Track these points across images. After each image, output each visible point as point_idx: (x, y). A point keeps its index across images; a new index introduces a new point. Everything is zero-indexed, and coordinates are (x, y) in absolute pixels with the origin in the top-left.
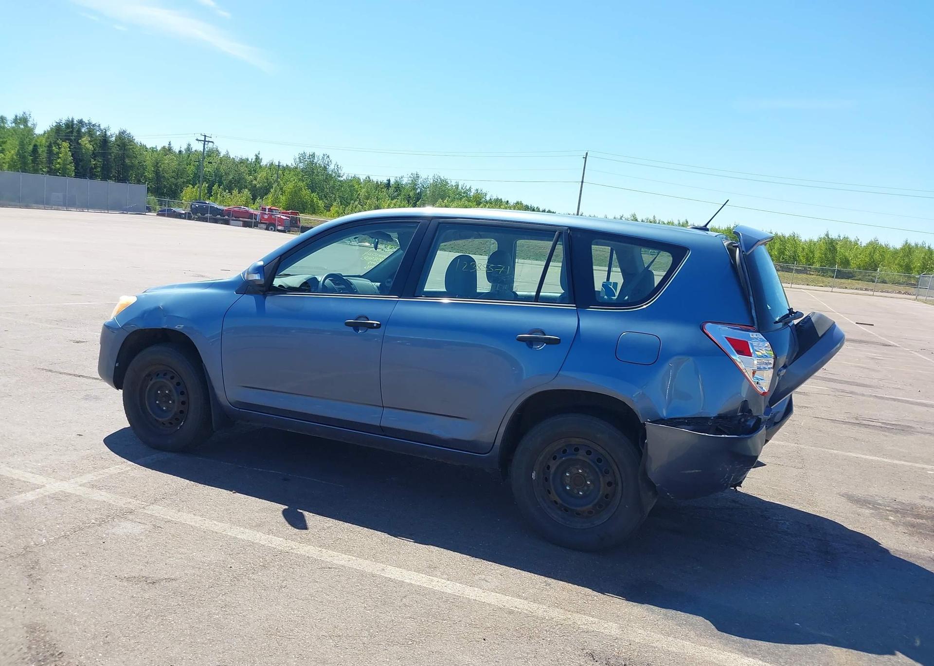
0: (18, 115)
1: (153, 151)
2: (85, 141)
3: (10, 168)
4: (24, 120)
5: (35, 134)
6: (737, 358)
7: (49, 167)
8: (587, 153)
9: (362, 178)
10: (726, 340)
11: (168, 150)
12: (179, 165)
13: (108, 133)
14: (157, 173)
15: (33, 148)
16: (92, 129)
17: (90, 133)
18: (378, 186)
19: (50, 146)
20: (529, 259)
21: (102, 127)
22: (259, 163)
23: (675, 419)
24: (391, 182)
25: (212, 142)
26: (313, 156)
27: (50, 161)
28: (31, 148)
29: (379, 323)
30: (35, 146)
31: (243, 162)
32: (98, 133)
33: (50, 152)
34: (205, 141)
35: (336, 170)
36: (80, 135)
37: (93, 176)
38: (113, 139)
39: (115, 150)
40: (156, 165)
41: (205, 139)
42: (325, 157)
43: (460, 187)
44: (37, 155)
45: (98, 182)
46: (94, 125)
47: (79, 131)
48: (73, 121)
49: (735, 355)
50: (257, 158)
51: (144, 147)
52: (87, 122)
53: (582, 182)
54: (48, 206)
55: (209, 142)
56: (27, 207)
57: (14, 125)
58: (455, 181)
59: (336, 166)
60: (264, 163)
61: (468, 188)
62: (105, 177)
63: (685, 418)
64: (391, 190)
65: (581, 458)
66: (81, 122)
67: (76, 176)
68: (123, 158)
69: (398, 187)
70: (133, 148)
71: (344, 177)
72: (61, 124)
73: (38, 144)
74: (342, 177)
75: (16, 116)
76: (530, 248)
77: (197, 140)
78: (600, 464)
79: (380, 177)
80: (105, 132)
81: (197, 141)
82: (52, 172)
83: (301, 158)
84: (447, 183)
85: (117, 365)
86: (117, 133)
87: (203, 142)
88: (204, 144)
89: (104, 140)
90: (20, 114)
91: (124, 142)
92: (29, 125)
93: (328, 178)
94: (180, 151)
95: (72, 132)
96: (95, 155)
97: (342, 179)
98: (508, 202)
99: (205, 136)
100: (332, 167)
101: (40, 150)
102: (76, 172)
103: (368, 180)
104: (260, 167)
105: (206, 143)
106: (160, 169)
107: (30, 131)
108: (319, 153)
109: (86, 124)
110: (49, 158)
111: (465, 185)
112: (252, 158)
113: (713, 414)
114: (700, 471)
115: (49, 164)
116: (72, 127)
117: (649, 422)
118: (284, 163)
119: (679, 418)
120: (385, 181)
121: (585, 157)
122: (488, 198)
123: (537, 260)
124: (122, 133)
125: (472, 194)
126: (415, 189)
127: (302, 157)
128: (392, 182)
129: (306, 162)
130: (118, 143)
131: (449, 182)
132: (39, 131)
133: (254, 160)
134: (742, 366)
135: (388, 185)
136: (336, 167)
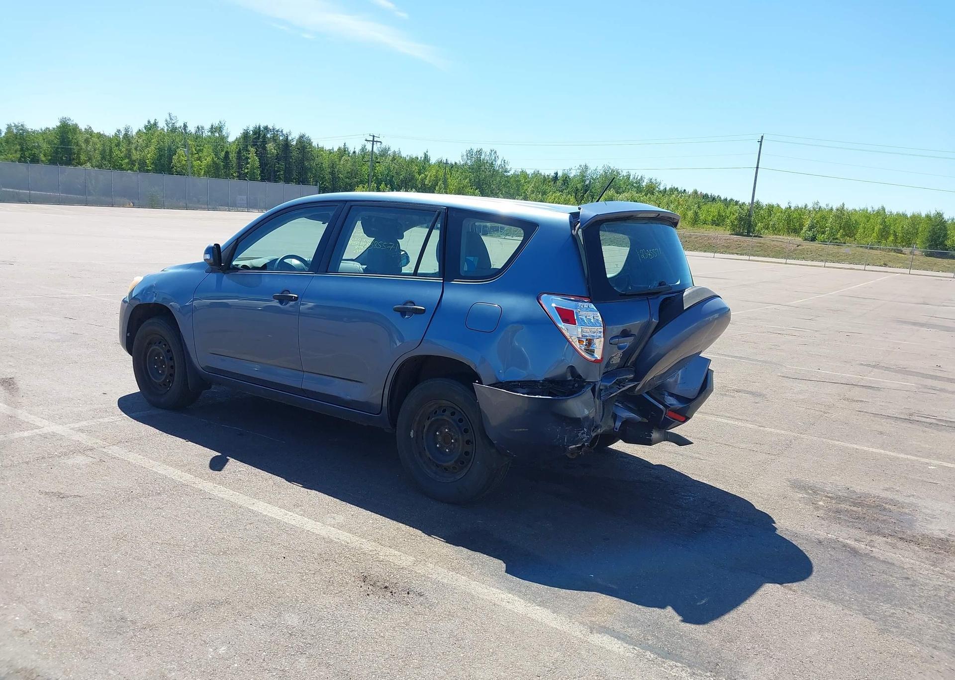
0: (214, 124)
1: (330, 153)
2: (270, 146)
3: (205, 174)
4: (220, 129)
5: (228, 142)
6: (562, 325)
7: (238, 172)
8: (762, 137)
9: (530, 172)
10: (555, 310)
11: (343, 152)
12: (353, 165)
13: (290, 138)
14: (332, 173)
15: (225, 155)
16: (276, 133)
17: (274, 139)
18: (545, 180)
19: (239, 152)
20: (697, 251)
21: (284, 132)
22: (428, 161)
23: (511, 382)
24: (558, 175)
25: (380, 142)
26: (480, 152)
27: (240, 167)
28: (223, 154)
29: (296, 296)
30: (227, 153)
31: (413, 161)
32: (281, 138)
33: (239, 157)
34: (373, 141)
35: (503, 165)
36: (265, 141)
37: (276, 180)
38: (294, 143)
39: (295, 154)
40: (333, 166)
41: (373, 139)
42: (493, 153)
43: (631, 178)
44: (228, 161)
45: (281, 185)
46: (277, 131)
47: (265, 136)
48: (259, 127)
49: (561, 324)
50: (426, 156)
51: (322, 149)
52: (271, 128)
53: (757, 168)
54: (232, 208)
55: (377, 142)
56: (214, 209)
57: (210, 134)
58: (627, 171)
59: (503, 161)
60: (433, 160)
61: (639, 178)
62: (288, 180)
63: (519, 382)
64: (559, 183)
65: (445, 418)
66: (266, 128)
67: (263, 180)
68: (301, 161)
69: (566, 180)
70: (312, 151)
71: (512, 172)
72: (248, 131)
73: (229, 150)
74: (509, 172)
75: (212, 126)
76: (698, 238)
77: (366, 140)
78: (461, 424)
79: (548, 171)
80: (287, 137)
81: (366, 142)
82: (242, 177)
83: (468, 154)
84: (618, 173)
85: (128, 335)
86: (297, 137)
87: (372, 142)
88: (373, 144)
89: (286, 144)
90: (216, 123)
91: (304, 144)
92: (224, 133)
93: (494, 173)
94: (354, 152)
95: (258, 138)
96: (278, 158)
97: (509, 174)
98: (685, 190)
99: (374, 136)
100: (499, 162)
101: (231, 156)
102: (262, 176)
103: (537, 174)
104: (430, 165)
105: (374, 143)
106: (336, 170)
107: (223, 139)
108: (486, 149)
109: (270, 129)
110: (239, 163)
111: (637, 175)
112: (421, 156)
113: (540, 378)
114: (527, 430)
115: (239, 169)
116: (259, 135)
117: (477, 383)
118: (452, 160)
119: (515, 382)
120: (553, 174)
121: (760, 140)
122: (662, 188)
123: (705, 251)
124: (302, 137)
125: (644, 184)
126: (584, 181)
127: (470, 153)
128: (560, 174)
129: (473, 159)
130: (299, 146)
131: (620, 173)
132: (231, 139)
133: (422, 159)
134: (567, 334)
135: (556, 178)
136: (503, 163)
